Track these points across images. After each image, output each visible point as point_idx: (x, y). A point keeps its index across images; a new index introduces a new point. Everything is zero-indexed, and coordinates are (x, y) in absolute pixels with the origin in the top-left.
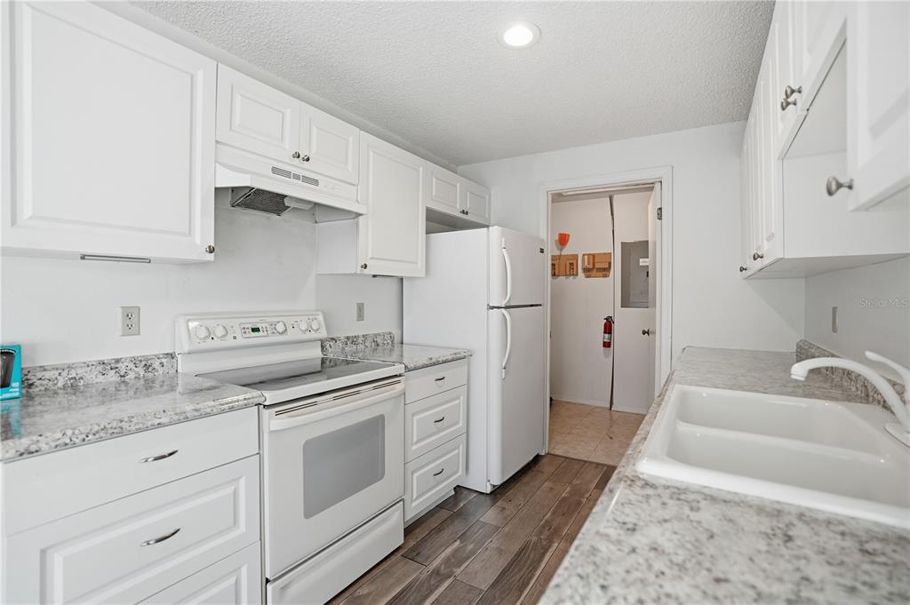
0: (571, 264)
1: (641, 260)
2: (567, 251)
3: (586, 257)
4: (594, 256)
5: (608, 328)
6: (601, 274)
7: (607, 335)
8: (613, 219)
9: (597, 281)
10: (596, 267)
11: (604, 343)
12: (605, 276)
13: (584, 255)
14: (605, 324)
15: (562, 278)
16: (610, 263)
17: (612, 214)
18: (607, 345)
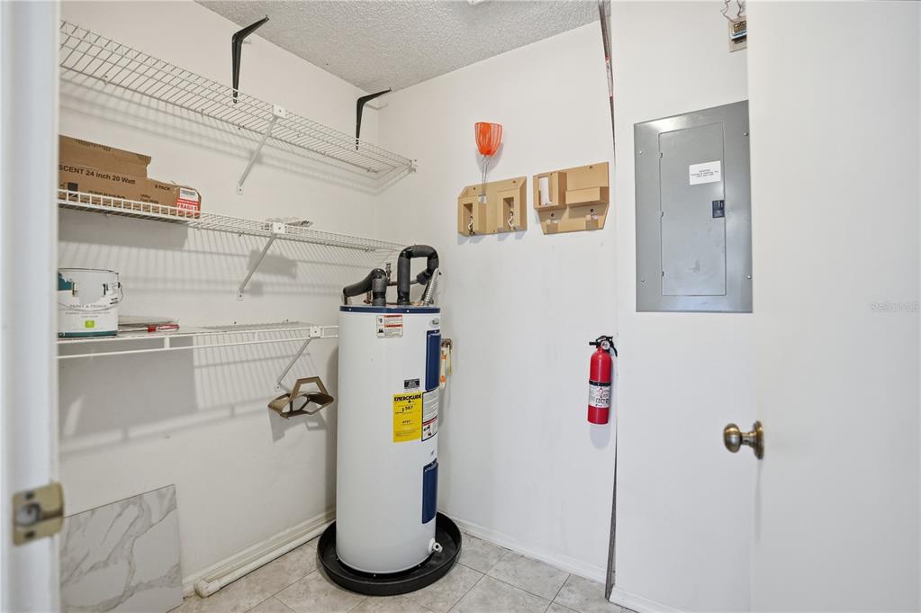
0: (509, 201)
1: (694, 169)
2: (504, 170)
3: (545, 181)
4: (562, 176)
5: (602, 372)
6: (582, 222)
7: (597, 390)
8: (610, 68)
9: (575, 242)
10: (569, 201)
11: (591, 409)
12: (593, 226)
13: (540, 176)
14: (594, 361)
15: (490, 240)
16: (605, 191)
17: (608, 55)
18: (599, 416)
